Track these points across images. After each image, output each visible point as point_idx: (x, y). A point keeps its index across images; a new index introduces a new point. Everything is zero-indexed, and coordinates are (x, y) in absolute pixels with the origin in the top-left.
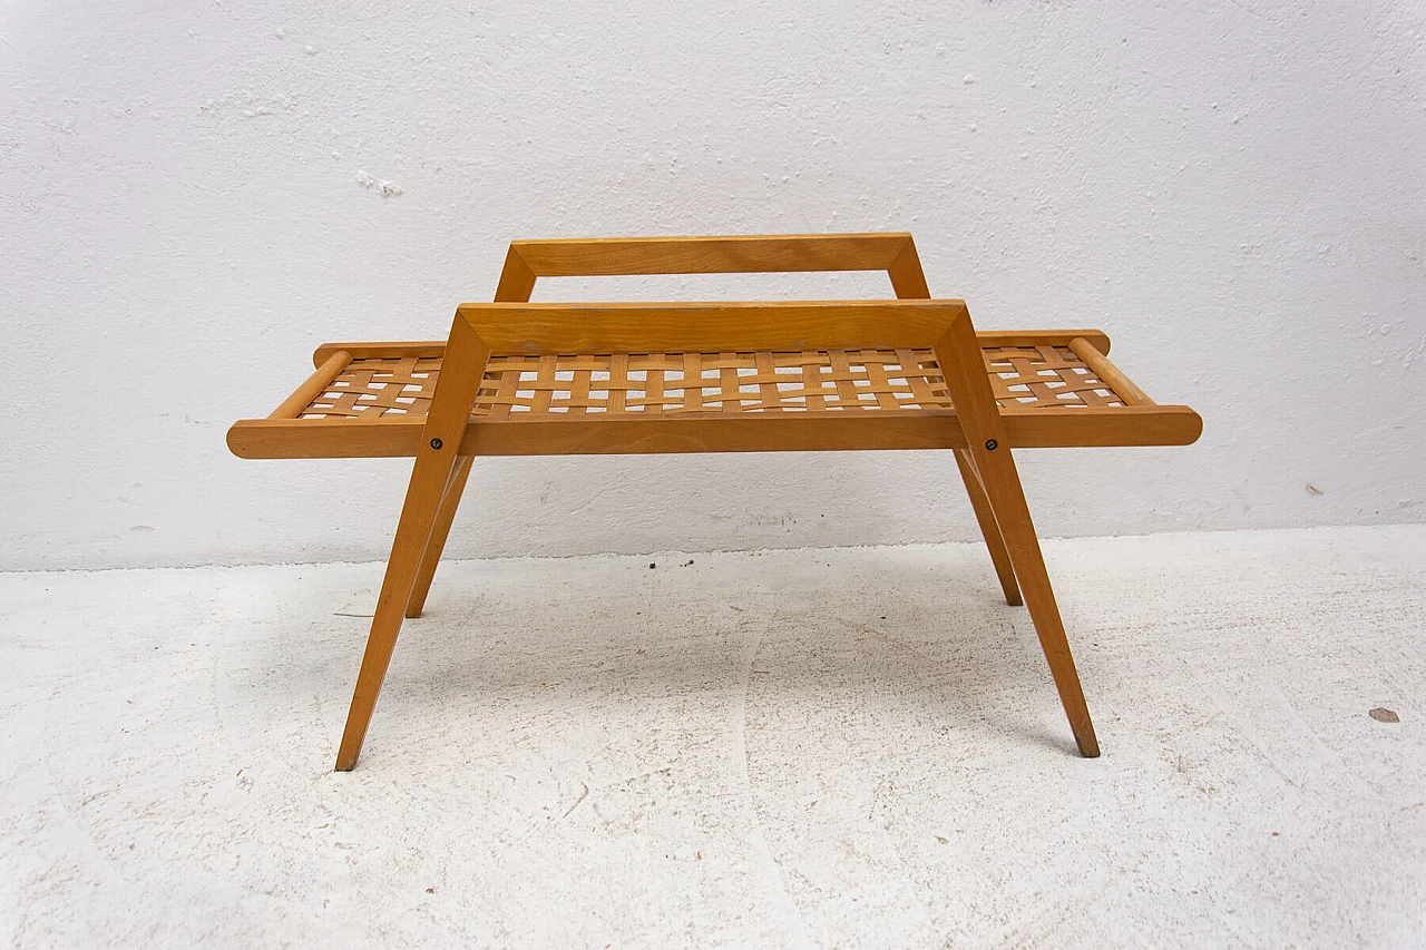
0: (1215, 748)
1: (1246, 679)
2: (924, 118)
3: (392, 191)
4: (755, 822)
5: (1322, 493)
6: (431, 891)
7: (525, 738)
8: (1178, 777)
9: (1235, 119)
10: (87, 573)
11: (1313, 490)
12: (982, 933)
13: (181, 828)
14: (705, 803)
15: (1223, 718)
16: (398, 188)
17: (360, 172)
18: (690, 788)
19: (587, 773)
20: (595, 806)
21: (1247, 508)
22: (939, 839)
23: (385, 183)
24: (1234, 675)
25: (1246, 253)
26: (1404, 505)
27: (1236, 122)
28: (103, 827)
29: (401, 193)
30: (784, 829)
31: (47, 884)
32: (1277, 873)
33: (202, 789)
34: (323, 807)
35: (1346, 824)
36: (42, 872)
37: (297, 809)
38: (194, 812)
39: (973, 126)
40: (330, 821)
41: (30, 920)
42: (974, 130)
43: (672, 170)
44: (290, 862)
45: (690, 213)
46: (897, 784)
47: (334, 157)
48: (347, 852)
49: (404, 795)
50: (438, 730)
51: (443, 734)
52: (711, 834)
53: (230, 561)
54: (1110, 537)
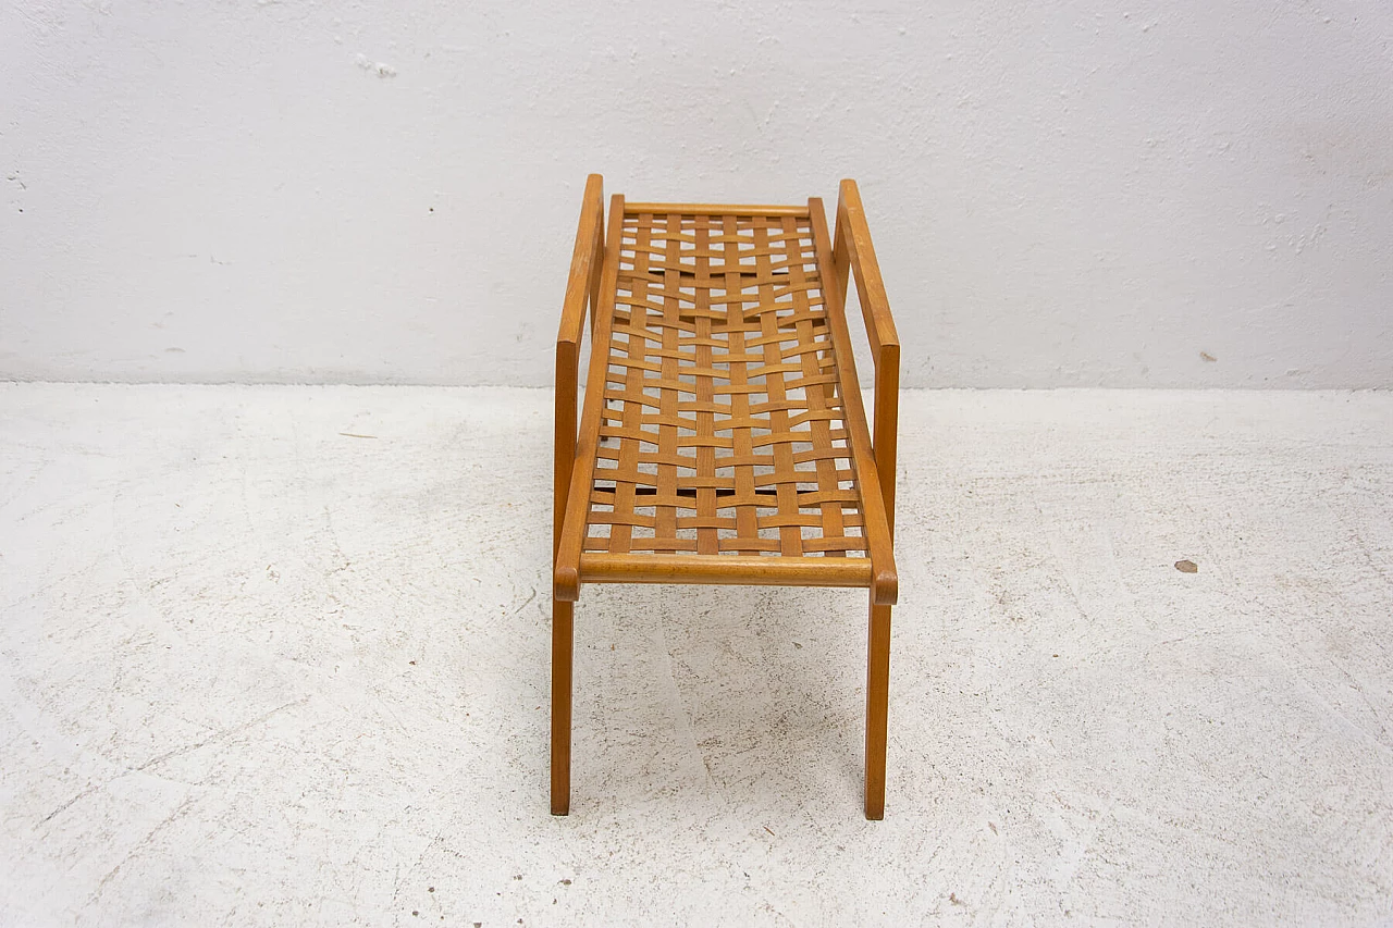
0: (1038, 585)
1: (1086, 529)
2: (858, 22)
3: (387, 72)
4: (660, 624)
5: (1215, 360)
6: (413, 663)
7: (491, 549)
8: (998, 608)
9: (1145, 27)
10: (128, 386)
11: (1207, 357)
12: (809, 714)
13: (227, 609)
14: (624, 607)
15: (1053, 561)
16: (392, 70)
17: (361, 55)
18: (615, 595)
19: (536, 580)
20: (540, 606)
21: (1145, 370)
22: (796, 644)
23: (382, 65)
24: (1076, 525)
25: (1153, 147)
26: (1291, 374)
27: (1146, 31)
28: (168, 606)
29: (394, 75)
30: (681, 630)
31: (133, 646)
32: (1045, 685)
33: (241, 579)
34: (333, 597)
35: (1114, 652)
36: (128, 637)
37: (314, 598)
38: (236, 597)
39: (902, 29)
40: (339, 608)
41: (124, 670)
42: (903, 33)
43: (632, 61)
44: (310, 638)
45: (648, 99)
46: (774, 601)
47: (337, 41)
48: (351, 632)
49: (395, 591)
50: (423, 539)
51: (427, 543)
52: (625, 631)
53: (250, 380)
54: (1020, 391)
